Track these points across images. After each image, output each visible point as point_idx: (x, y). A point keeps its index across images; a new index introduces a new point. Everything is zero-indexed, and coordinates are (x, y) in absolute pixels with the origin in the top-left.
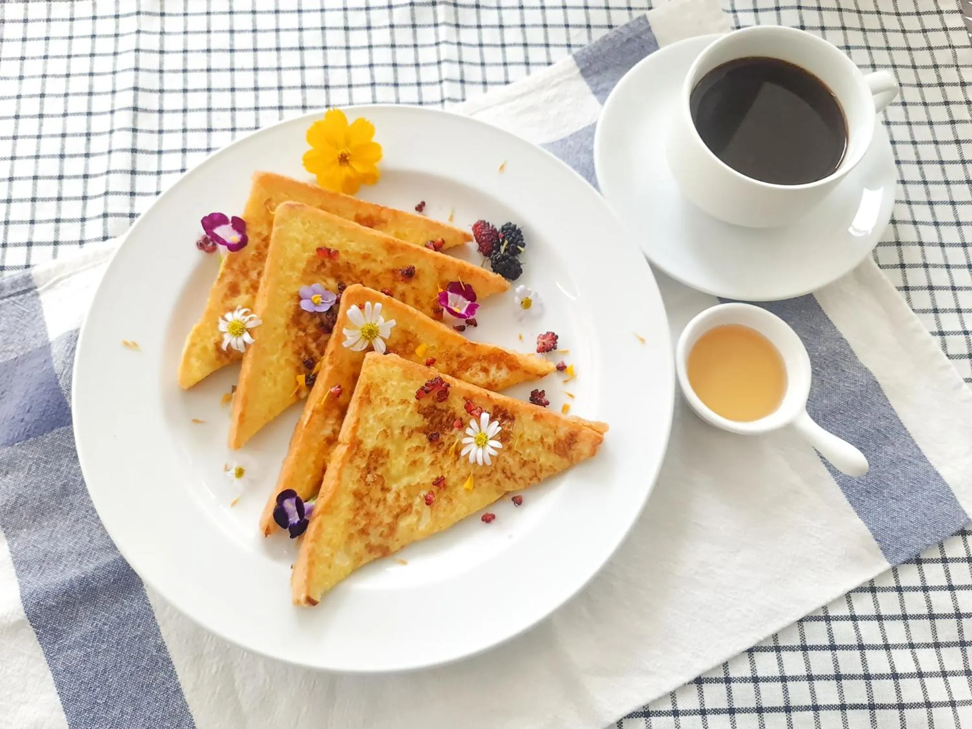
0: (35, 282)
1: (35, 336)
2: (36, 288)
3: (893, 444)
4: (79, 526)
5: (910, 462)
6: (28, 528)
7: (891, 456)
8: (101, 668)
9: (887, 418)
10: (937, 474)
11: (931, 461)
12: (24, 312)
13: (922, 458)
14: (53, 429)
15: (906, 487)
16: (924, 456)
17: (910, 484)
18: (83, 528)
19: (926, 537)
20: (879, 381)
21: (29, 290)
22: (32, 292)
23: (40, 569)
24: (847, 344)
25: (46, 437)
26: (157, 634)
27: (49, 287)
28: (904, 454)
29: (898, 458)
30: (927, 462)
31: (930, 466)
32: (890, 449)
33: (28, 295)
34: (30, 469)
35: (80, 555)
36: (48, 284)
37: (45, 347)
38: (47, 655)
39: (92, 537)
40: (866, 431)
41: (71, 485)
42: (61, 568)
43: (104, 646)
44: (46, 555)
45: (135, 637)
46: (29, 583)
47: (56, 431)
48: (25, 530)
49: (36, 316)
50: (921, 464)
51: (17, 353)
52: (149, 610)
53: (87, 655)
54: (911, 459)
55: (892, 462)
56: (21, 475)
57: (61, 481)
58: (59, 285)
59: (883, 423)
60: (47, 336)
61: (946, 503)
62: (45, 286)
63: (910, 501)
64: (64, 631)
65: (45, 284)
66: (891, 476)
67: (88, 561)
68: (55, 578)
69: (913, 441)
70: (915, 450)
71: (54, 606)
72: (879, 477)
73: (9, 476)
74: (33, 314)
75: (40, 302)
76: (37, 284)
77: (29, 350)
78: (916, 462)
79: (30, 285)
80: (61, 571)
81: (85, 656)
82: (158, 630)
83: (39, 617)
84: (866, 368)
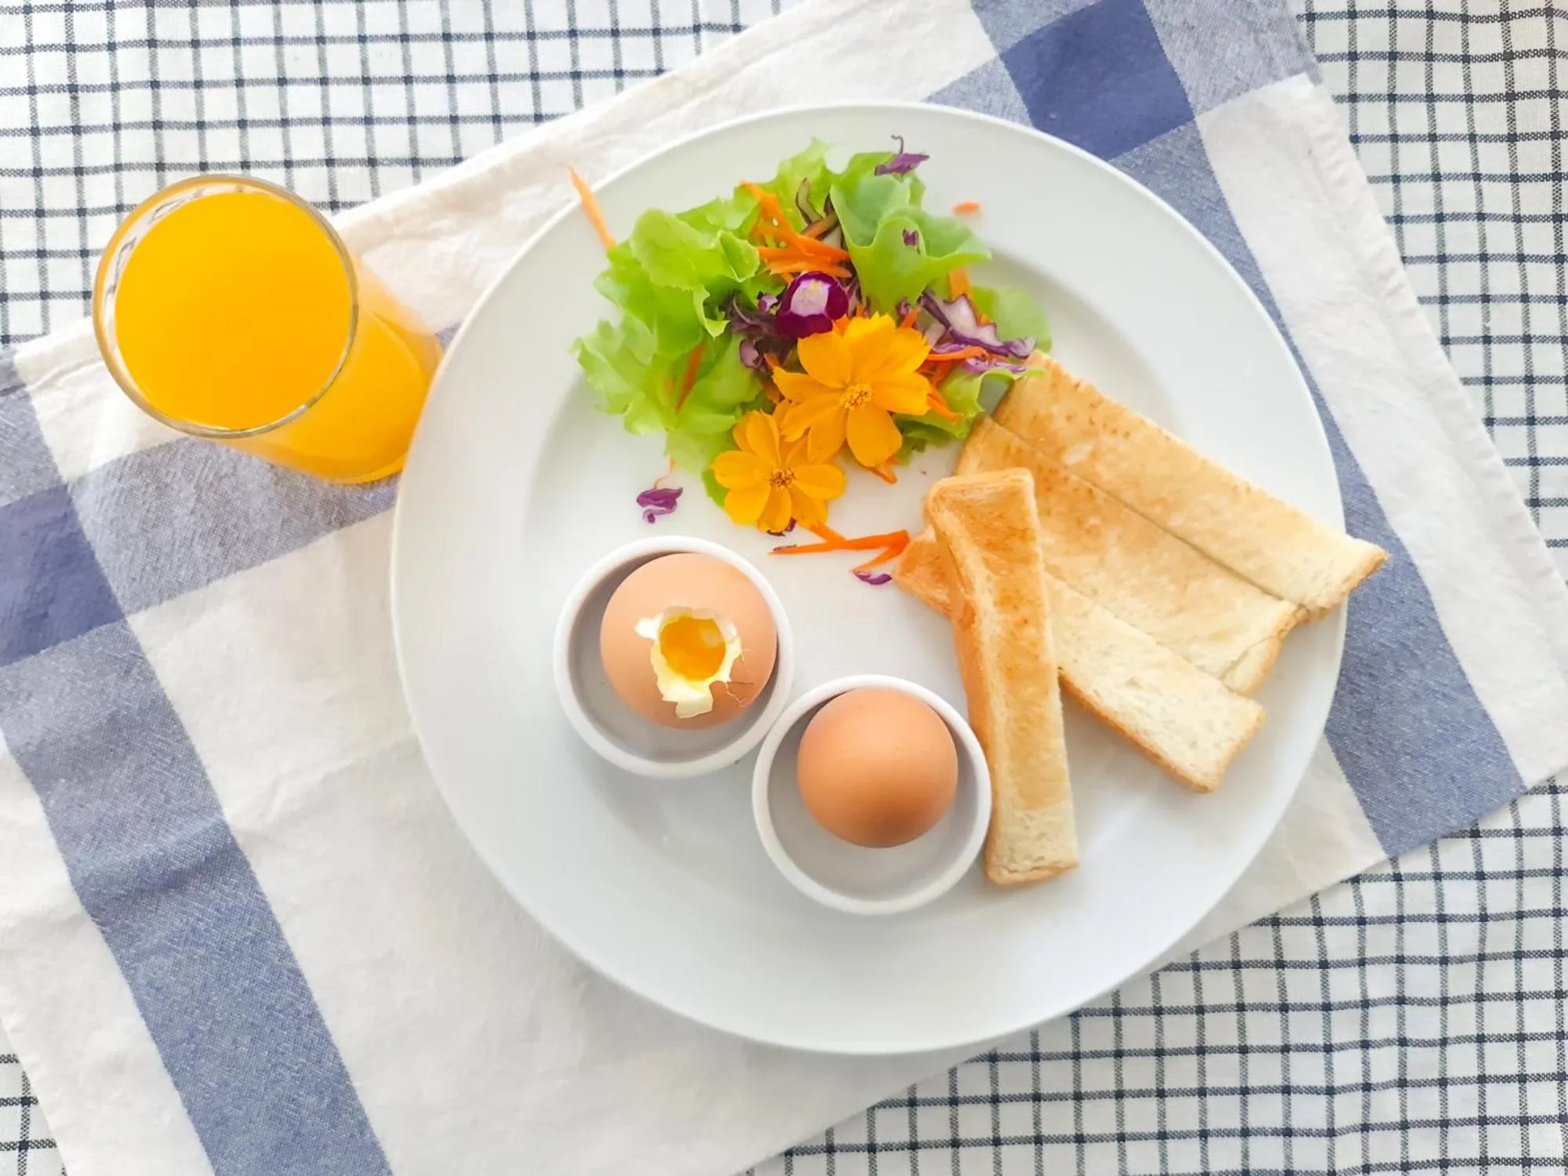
0: (23, 376)
1: (36, 470)
2: (24, 385)
3: (1422, 666)
4: (144, 777)
5: (1444, 695)
6: (69, 779)
7: (1415, 685)
8: (199, 982)
9: (1422, 624)
10: (1485, 715)
11: (1478, 694)
12: (8, 426)
13: (1466, 688)
14: (90, 628)
15: (1431, 736)
16: (1469, 685)
17: (1439, 731)
18: (152, 780)
19: (1450, 815)
20: (1416, 562)
21: (14, 389)
22: (18, 392)
23: (93, 839)
24: (1373, 497)
25: (82, 641)
26: (278, 935)
27: (48, 385)
28: (1437, 682)
29: (1427, 688)
30: (1473, 694)
31: (1477, 702)
32: (1415, 674)
33: (12, 396)
34: (62, 691)
35: (153, 821)
36: (45, 378)
37: (56, 489)
38: (121, 961)
39: (166, 794)
40: (1383, 645)
41: (124, 716)
42: (126, 840)
43: (201, 952)
44: (101, 820)
45: (245, 940)
46: (79, 861)
47: (95, 631)
48: (63, 781)
49: (28, 434)
50: (1462, 698)
51: (10, 497)
52: (263, 901)
53: (178, 963)
54: (1446, 690)
55: (1415, 695)
56: (51, 699)
57: (108, 709)
58: (61, 382)
59: (1412, 633)
60: (55, 470)
61: (1489, 763)
62: (39, 383)
63: (1434, 759)
64: (141, 929)
65: (37, 380)
66: (1409, 719)
67: (167, 831)
68: (118, 856)
69: (1455, 660)
70: (1457, 675)
71: (123, 896)
72: (1391, 719)
73: (33, 700)
74: (22, 431)
75: (31, 409)
76: (24, 380)
77: (31, 493)
78: (1454, 694)
79: (14, 381)
80: (128, 845)
81: (175, 964)
82: (278, 929)
83: (104, 910)
84: (1398, 539)
